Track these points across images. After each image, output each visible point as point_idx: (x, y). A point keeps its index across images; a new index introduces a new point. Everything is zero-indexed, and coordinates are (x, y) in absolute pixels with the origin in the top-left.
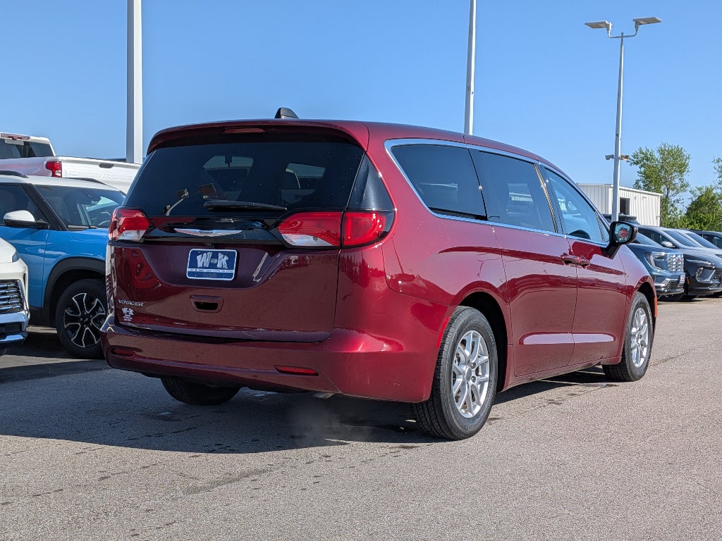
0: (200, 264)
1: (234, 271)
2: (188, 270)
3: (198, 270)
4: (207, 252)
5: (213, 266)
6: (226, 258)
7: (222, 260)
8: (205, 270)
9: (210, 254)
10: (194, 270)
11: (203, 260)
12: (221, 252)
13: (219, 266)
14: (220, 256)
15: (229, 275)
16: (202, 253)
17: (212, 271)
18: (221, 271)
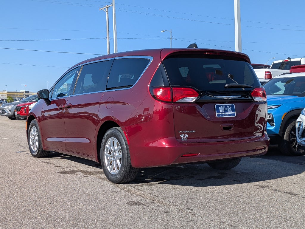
0: (221, 111)
1: (235, 113)
2: (217, 114)
3: (221, 113)
4: (222, 105)
5: (226, 111)
6: (230, 107)
7: (229, 108)
8: (223, 113)
9: (224, 106)
10: (219, 114)
11: (221, 109)
12: (228, 105)
13: (228, 111)
14: (228, 107)
15: (234, 115)
16: (220, 106)
17: (226, 113)
18: (230, 113)
